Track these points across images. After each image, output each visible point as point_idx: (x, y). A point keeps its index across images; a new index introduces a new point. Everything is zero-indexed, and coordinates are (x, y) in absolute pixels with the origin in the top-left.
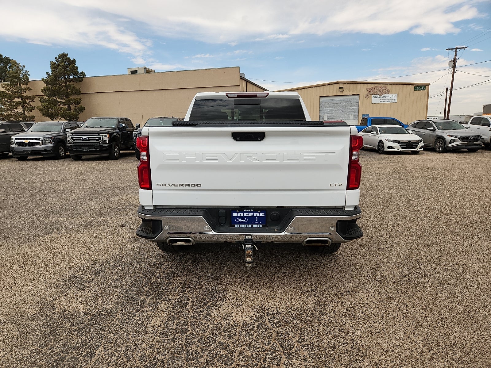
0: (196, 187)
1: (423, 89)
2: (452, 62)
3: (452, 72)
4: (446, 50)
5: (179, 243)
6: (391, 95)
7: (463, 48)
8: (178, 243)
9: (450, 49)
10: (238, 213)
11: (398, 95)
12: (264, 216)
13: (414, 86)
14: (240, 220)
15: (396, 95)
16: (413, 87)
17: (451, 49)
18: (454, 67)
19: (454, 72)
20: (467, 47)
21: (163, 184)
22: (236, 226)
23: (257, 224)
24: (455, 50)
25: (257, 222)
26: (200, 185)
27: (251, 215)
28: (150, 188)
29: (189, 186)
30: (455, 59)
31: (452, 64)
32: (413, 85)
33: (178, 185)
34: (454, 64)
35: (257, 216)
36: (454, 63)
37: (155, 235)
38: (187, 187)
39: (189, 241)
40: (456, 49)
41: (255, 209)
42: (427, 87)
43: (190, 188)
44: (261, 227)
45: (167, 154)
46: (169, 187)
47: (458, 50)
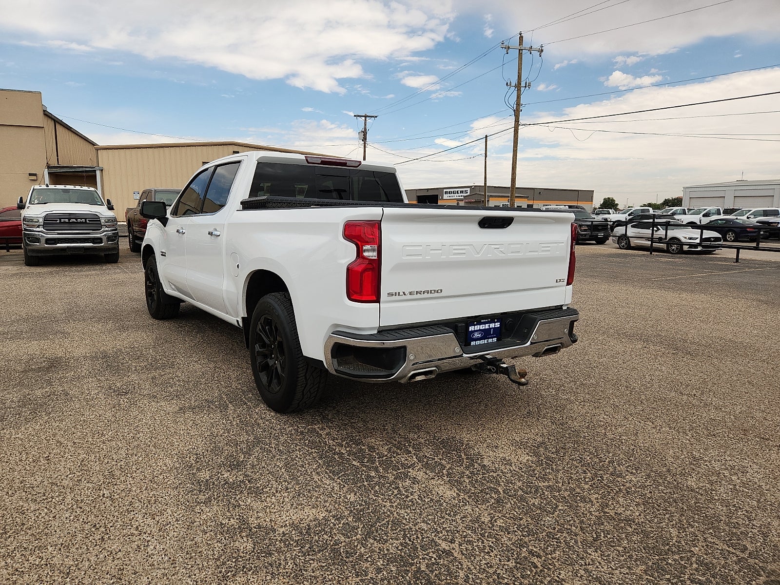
0: (434, 293)
2: (362, 133)
3: (363, 147)
4: (355, 116)
5: (419, 378)
7: (373, 117)
8: (417, 378)
9: (358, 116)
10: (475, 325)
12: (499, 326)
14: (477, 335)
17: (360, 116)
18: (364, 139)
19: (365, 147)
20: (376, 117)
21: (396, 293)
22: (473, 343)
23: (492, 338)
24: (364, 118)
25: (492, 335)
26: (441, 290)
27: (487, 326)
28: (378, 301)
29: (428, 293)
30: (365, 129)
31: (361, 136)
33: (415, 292)
34: (365, 136)
35: (492, 328)
36: (365, 133)
37: (393, 371)
38: (426, 295)
39: (430, 372)
40: (366, 117)
41: (492, 318)
43: (430, 295)
44: (496, 341)
45: (408, 248)
46: (404, 297)
47: (367, 118)
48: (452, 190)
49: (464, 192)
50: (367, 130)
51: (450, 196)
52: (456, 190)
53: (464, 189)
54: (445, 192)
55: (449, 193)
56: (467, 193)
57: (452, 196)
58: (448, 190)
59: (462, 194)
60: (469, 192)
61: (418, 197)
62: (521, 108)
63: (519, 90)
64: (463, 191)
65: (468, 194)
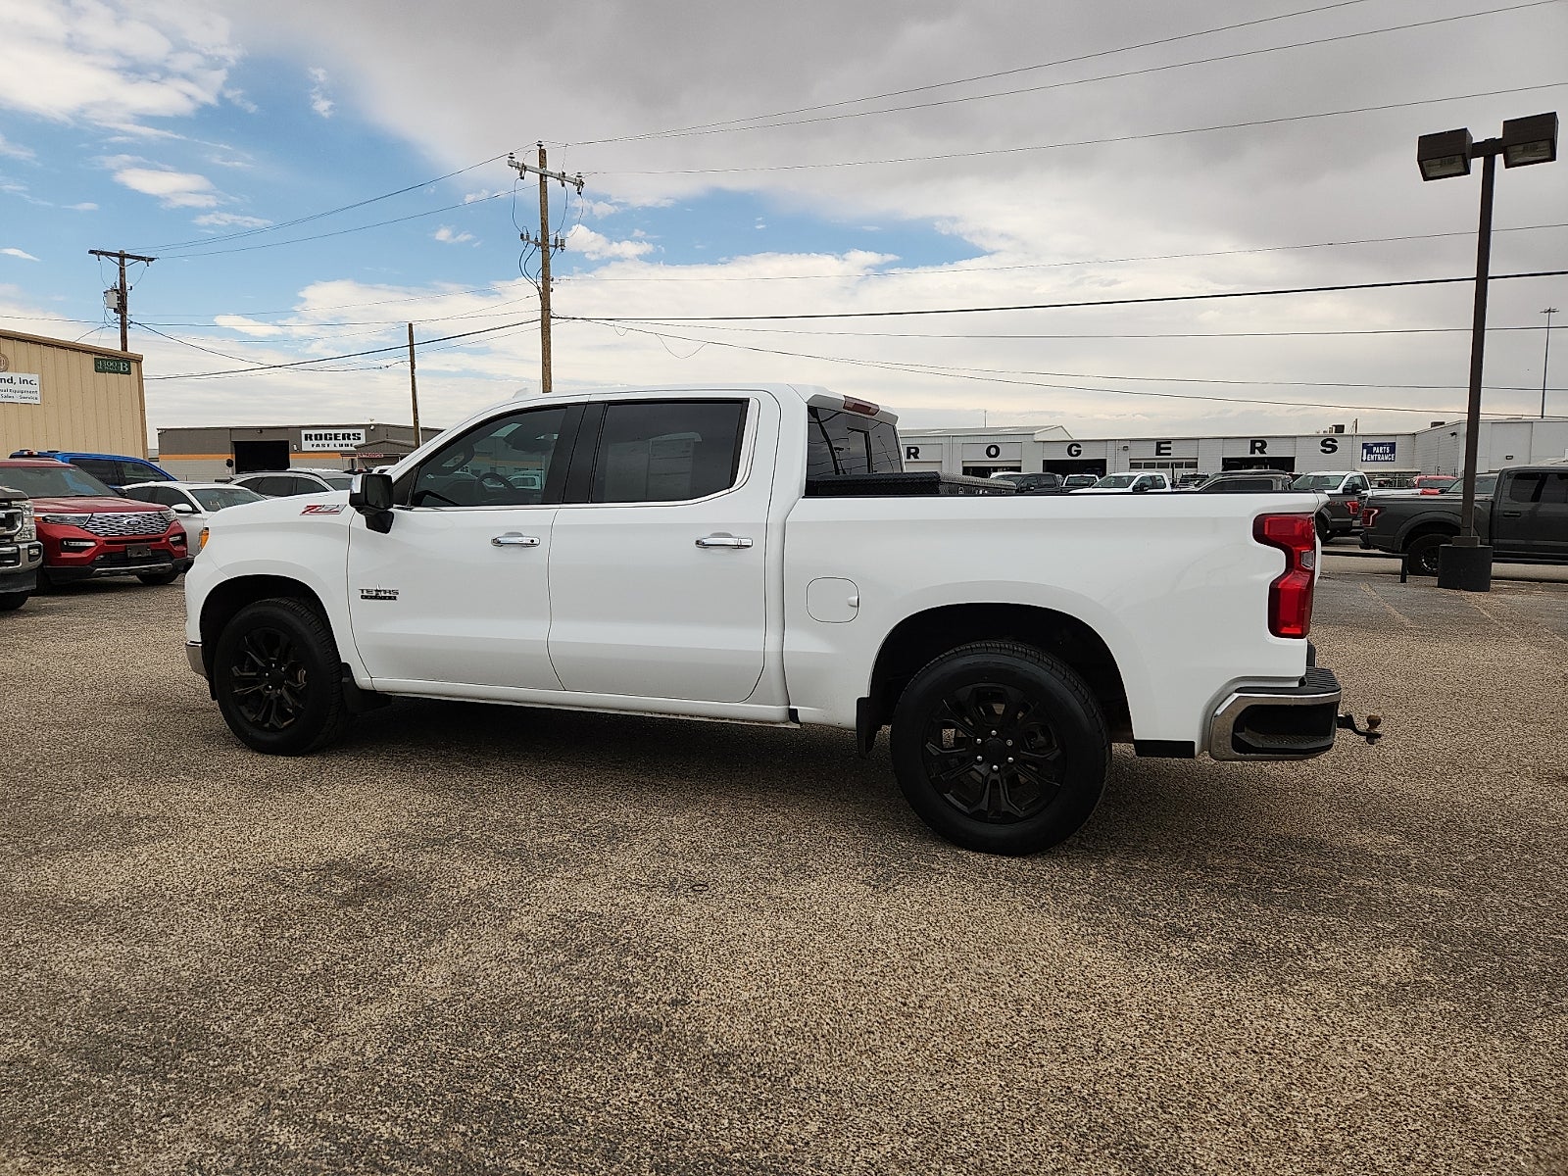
1: (124, 369)
2: (116, 295)
4: (91, 252)
6: (16, 377)
7: (143, 259)
9: (102, 253)
11: (42, 379)
13: (94, 356)
15: (35, 378)
16: (90, 359)
17: (107, 254)
18: (122, 308)
19: (124, 326)
20: (152, 259)
24: (117, 259)
30: (123, 285)
31: (114, 298)
32: (90, 352)
34: (122, 302)
36: (121, 294)
40: (122, 256)
42: (133, 365)
47: (127, 261)
48: (323, 432)
49: (352, 437)
50: (128, 288)
51: (318, 445)
52: (333, 432)
53: (351, 431)
54: (306, 436)
55: (316, 439)
56: (359, 439)
57: (323, 445)
58: (313, 432)
59: (347, 441)
60: (363, 437)
61: (236, 444)
62: (551, 286)
63: (545, 251)
64: (349, 435)
65: (363, 441)
